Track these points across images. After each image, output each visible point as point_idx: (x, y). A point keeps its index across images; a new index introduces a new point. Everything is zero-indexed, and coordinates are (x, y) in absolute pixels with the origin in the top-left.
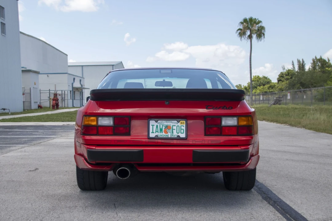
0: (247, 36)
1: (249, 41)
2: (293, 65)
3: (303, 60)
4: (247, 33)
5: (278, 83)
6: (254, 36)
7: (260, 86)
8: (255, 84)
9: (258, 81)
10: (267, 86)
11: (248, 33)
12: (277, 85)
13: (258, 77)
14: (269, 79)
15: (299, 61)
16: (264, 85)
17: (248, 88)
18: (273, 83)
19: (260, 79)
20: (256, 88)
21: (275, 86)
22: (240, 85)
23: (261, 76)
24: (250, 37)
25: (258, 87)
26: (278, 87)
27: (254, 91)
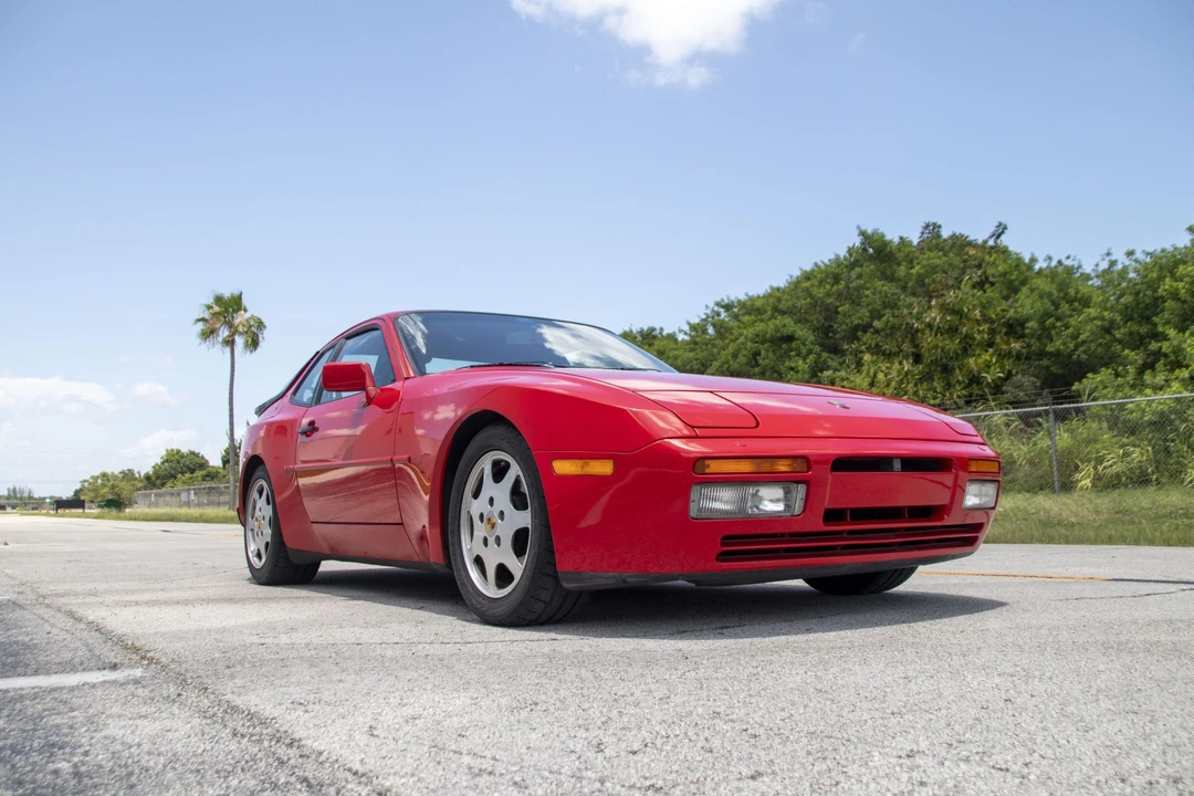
0: (220, 339)
1: (228, 350)
4: (221, 332)
5: (224, 467)
7: (183, 472)
8: (171, 467)
9: (178, 462)
10: (199, 473)
11: (224, 333)
12: (221, 471)
13: (178, 451)
14: (203, 457)
16: (192, 471)
17: (153, 478)
18: (213, 467)
19: (182, 456)
20: (175, 477)
21: (218, 473)
22: (129, 470)
23: (185, 450)
24: (230, 342)
25: (180, 475)
26: (224, 476)
27: (169, 484)
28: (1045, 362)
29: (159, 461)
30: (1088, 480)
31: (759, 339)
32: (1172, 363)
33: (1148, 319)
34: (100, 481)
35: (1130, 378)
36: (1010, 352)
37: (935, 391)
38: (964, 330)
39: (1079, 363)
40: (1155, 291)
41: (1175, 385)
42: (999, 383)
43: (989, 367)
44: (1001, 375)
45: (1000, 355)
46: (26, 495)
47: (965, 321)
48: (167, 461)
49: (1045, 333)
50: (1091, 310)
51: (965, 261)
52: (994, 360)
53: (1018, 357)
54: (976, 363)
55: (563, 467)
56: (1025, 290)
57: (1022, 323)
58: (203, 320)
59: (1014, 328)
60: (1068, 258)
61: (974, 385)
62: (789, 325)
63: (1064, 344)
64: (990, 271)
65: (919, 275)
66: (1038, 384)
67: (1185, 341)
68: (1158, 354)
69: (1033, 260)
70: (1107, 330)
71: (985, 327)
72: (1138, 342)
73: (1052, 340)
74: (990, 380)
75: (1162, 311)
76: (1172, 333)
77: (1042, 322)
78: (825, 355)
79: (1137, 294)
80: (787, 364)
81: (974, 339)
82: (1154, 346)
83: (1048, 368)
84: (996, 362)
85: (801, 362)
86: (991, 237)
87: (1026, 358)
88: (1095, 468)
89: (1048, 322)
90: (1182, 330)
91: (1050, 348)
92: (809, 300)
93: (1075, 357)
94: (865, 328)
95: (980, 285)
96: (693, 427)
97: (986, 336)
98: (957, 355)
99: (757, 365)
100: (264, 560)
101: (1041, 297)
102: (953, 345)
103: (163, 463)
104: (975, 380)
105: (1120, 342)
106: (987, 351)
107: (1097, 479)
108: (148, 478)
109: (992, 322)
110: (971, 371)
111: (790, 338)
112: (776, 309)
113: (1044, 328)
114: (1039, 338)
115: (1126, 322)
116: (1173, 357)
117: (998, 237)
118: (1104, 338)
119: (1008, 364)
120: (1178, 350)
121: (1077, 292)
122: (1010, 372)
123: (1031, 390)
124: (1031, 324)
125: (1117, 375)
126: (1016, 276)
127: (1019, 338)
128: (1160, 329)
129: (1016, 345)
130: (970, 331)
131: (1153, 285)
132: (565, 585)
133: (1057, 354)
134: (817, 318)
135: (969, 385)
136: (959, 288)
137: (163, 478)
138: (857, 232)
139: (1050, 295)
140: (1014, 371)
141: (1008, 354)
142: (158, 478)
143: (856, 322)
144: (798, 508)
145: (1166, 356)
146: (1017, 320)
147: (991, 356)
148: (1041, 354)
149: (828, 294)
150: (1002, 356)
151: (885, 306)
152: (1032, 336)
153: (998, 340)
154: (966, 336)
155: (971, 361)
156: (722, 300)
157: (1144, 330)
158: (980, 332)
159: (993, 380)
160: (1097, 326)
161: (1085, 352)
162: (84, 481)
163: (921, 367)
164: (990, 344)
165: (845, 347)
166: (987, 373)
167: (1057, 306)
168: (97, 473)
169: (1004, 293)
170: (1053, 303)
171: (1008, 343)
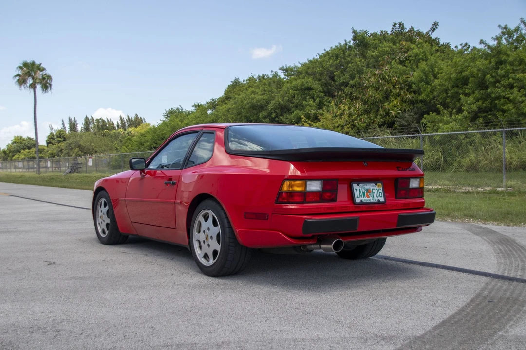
0: (28, 85)
1: (32, 91)
2: (63, 124)
3: (75, 119)
4: (28, 81)
5: (47, 146)
6: (38, 88)
7: (24, 149)
8: (17, 146)
9: (21, 143)
10: (33, 150)
11: (30, 81)
12: (46, 148)
13: (21, 137)
15: (70, 120)
16: (29, 148)
17: (8, 152)
18: (41, 146)
19: (24, 140)
20: (20, 152)
21: (44, 149)
24: (33, 86)
25: (22, 151)
26: (48, 151)
27: (17, 156)
29: (10, 143)
31: (296, 88)
36: (406, 99)
43: (395, 107)
44: (399, 112)
45: (402, 101)
48: (15, 143)
54: (388, 106)
58: (18, 75)
61: (387, 116)
62: (310, 81)
71: (399, 86)
74: (393, 114)
78: (325, 98)
81: (392, 92)
84: (399, 105)
92: (321, 68)
94: (346, 84)
97: (398, 91)
98: (381, 101)
102: (378, 96)
103: (12, 144)
104: (387, 114)
109: (401, 84)
110: (386, 110)
111: (310, 89)
112: (307, 73)
119: (405, 106)
122: (405, 110)
129: (409, 97)
134: (325, 78)
135: (385, 116)
137: (13, 152)
138: (352, 31)
140: (407, 110)
141: (405, 101)
142: (10, 152)
143: (342, 81)
147: (398, 101)
149: (331, 66)
151: (357, 72)
154: (387, 91)
155: (386, 104)
158: (396, 88)
159: (395, 114)
165: (336, 94)
166: (393, 111)
170: (425, 74)
171: (406, 95)
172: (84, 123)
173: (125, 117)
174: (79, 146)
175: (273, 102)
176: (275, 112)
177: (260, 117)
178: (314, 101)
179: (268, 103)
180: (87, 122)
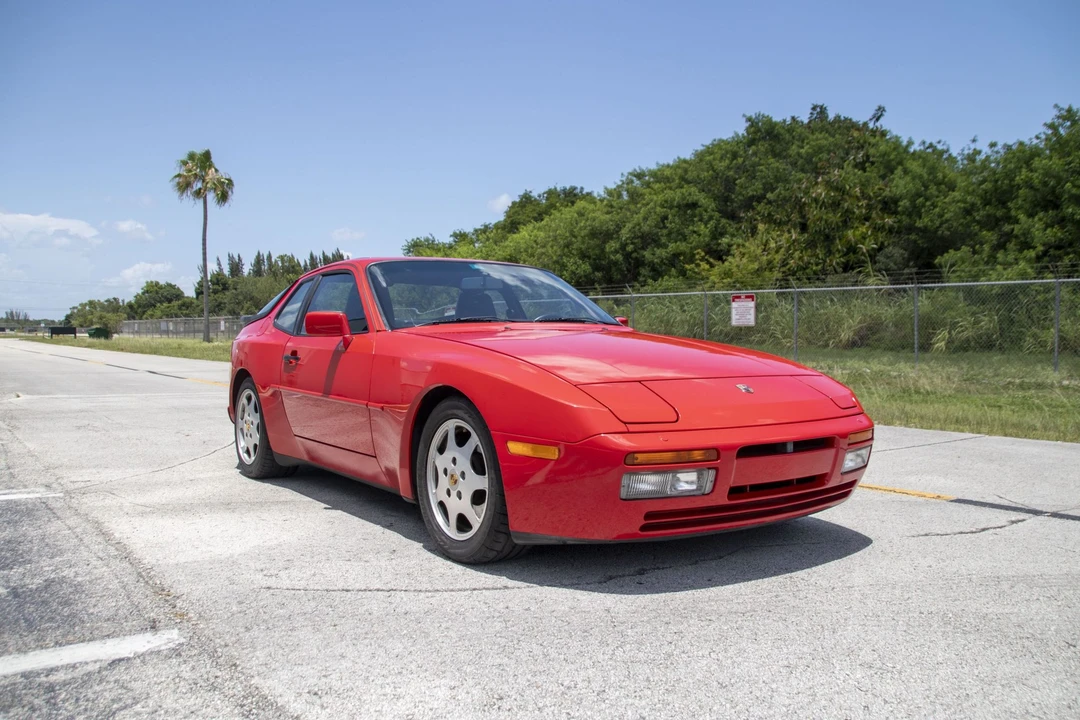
1: (200, 202)
2: (219, 264)
3: (239, 256)
4: (194, 186)
5: (197, 297)
6: (211, 197)
7: (161, 302)
8: (150, 297)
9: (157, 293)
10: (175, 303)
11: (197, 186)
12: (195, 301)
13: (157, 284)
14: (178, 289)
15: (231, 258)
16: (170, 301)
17: (135, 307)
18: (188, 297)
19: (161, 288)
20: (155, 306)
21: (192, 303)
22: (115, 299)
23: (162, 282)
24: (202, 194)
25: (159, 304)
26: (198, 306)
27: (149, 312)
28: (913, 237)
29: (140, 292)
30: (943, 343)
31: (667, 204)
32: (1022, 243)
33: (1003, 204)
34: (87, 308)
35: (985, 255)
36: (883, 226)
37: (817, 257)
38: (846, 205)
39: (942, 238)
40: (1013, 180)
41: (1022, 264)
42: (872, 253)
43: (864, 238)
44: (875, 246)
45: (875, 228)
46: (21, 317)
47: (846, 197)
48: (147, 292)
49: (915, 211)
50: (956, 194)
51: (850, 142)
52: (869, 233)
53: (891, 230)
54: (854, 236)
55: (516, 448)
56: (899, 171)
57: (895, 201)
58: (179, 176)
59: (889, 205)
60: (939, 142)
61: (851, 254)
62: (694, 193)
63: (932, 221)
64: (872, 151)
65: (808, 154)
66: (906, 256)
67: (1034, 226)
68: (1009, 236)
69: (910, 143)
70: (968, 212)
71: (864, 203)
72: (992, 223)
73: (920, 218)
74: (865, 251)
75: (1017, 197)
76: (1022, 217)
77: (913, 202)
78: (724, 221)
79: (996, 181)
80: (691, 228)
81: (854, 213)
82: (1007, 228)
83: (915, 242)
84: (872, 234)
85: (703, 227)
86: (871, 120)
87: (897, 232)
88: (949, 333)
89: (917, 202)
90: (1031, 215)
91: (919, 224)
92: (711, 172)
93: (940, 232)
94: (760, 199)
95: (861, 166)
96: (625, 423)
97: (864, 211)
98: (838, 227)
99: (665, 227)
100: (253, 458)
101: (913, 179)
102: (834, 218)
103: (143, 293)
104: (852, 249)
105: (978, 222)
106: (864, 224)
107: (950, 342)
108: (130, 306)
109: (870, 199)
110: (849, 242)
111: (694, 205)
112: (682, 178)
113: (914, 207)
114: (910, 215)
115: (985, 205)
116: (1022, 239)
117: (877, 120)
118: (965, 218)
119: (881, 237)
120: (1027, 233)
121: (944, 177)
122: (882, 243)
123: (900, 260)
124: (904, 203)
125: (975, 252)
126: (894, 158)
127: (892, 214)
128: (1013, 213)
129: (889, 221)
130: (850, 207)
131: (1010, 175)
132: (516, 541)
133: (924, 230)
134: (719, 188)
135: (847, 253)
136: (843, 168)
137: (144, 306)
139: (921, 177)
140: (886, 244)
141: (882, 228)
142: (139, 306)
143: (751, 193)
144: (708, 487)
145: (1016, 237)
146: (891, 198)
147: (868, 228)
148: (911, 229)
149: (728, 168)
150: (877, 229)
151: (778, 179)
152: (904, 213)
153: (874, 215)
154: (847, 211)
155: (850, 233)
156: (635, 170)
157: (999, 213)
158: (859, 207)
159: (868, 251)
160: (960, 208)
161: (948, 229)
162: (74, 308)
163: (806, 235)
164: (867, 219)
165: (742, 215)
166: (863, 244)
167: (926, 187)
168: (85, 301)
169: (882, 172)
170: (924, 185)
171: (883, 219)
172: (253, 262)
173: (318, 254)
174: (252, 299)
175: (629, 225)
176: (632, 243)
177: (607, 250)
178: (706, 227)
179: (619, 228)
180: (259, 261)
